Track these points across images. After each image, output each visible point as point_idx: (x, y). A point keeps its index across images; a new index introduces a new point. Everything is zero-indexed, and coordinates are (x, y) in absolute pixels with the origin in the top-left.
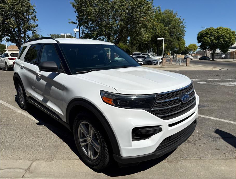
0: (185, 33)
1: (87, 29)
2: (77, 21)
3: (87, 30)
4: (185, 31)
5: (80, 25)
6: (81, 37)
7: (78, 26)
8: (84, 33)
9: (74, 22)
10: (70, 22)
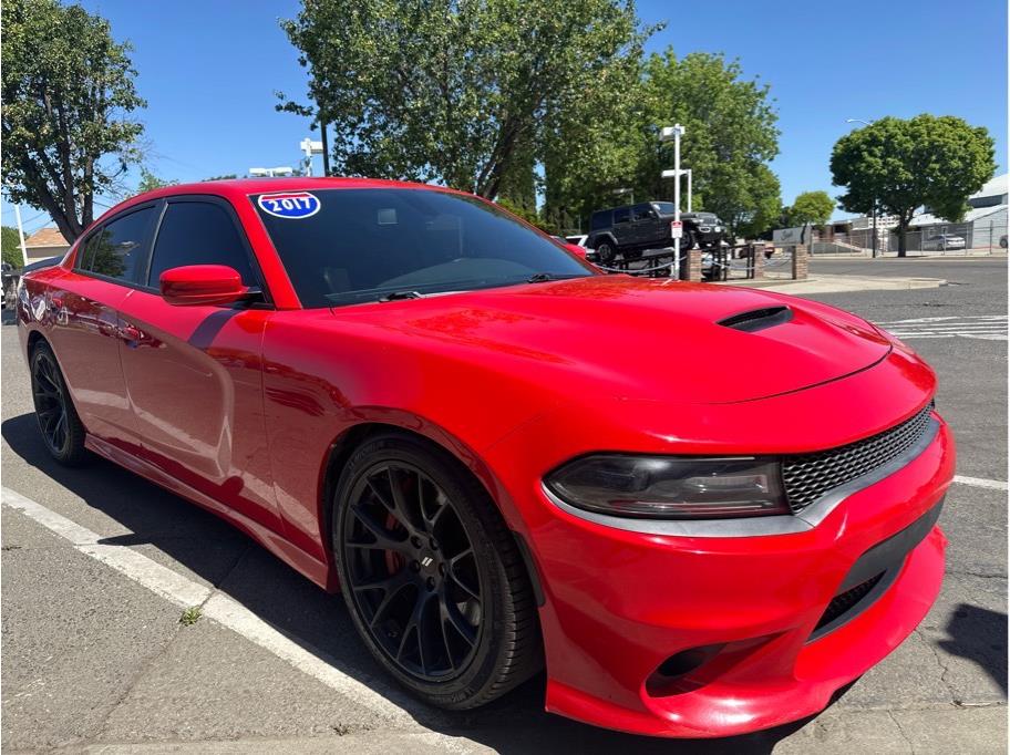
0: (779, 138)
1: (357, 137)
2: (314, 103)
3: (356, 141)
4: (779, 133)
5: (325, 118)
6: (331, 170)
7: (319, 124)
8: (345, 153)
9: (300, 107)
10: (284, 104)
